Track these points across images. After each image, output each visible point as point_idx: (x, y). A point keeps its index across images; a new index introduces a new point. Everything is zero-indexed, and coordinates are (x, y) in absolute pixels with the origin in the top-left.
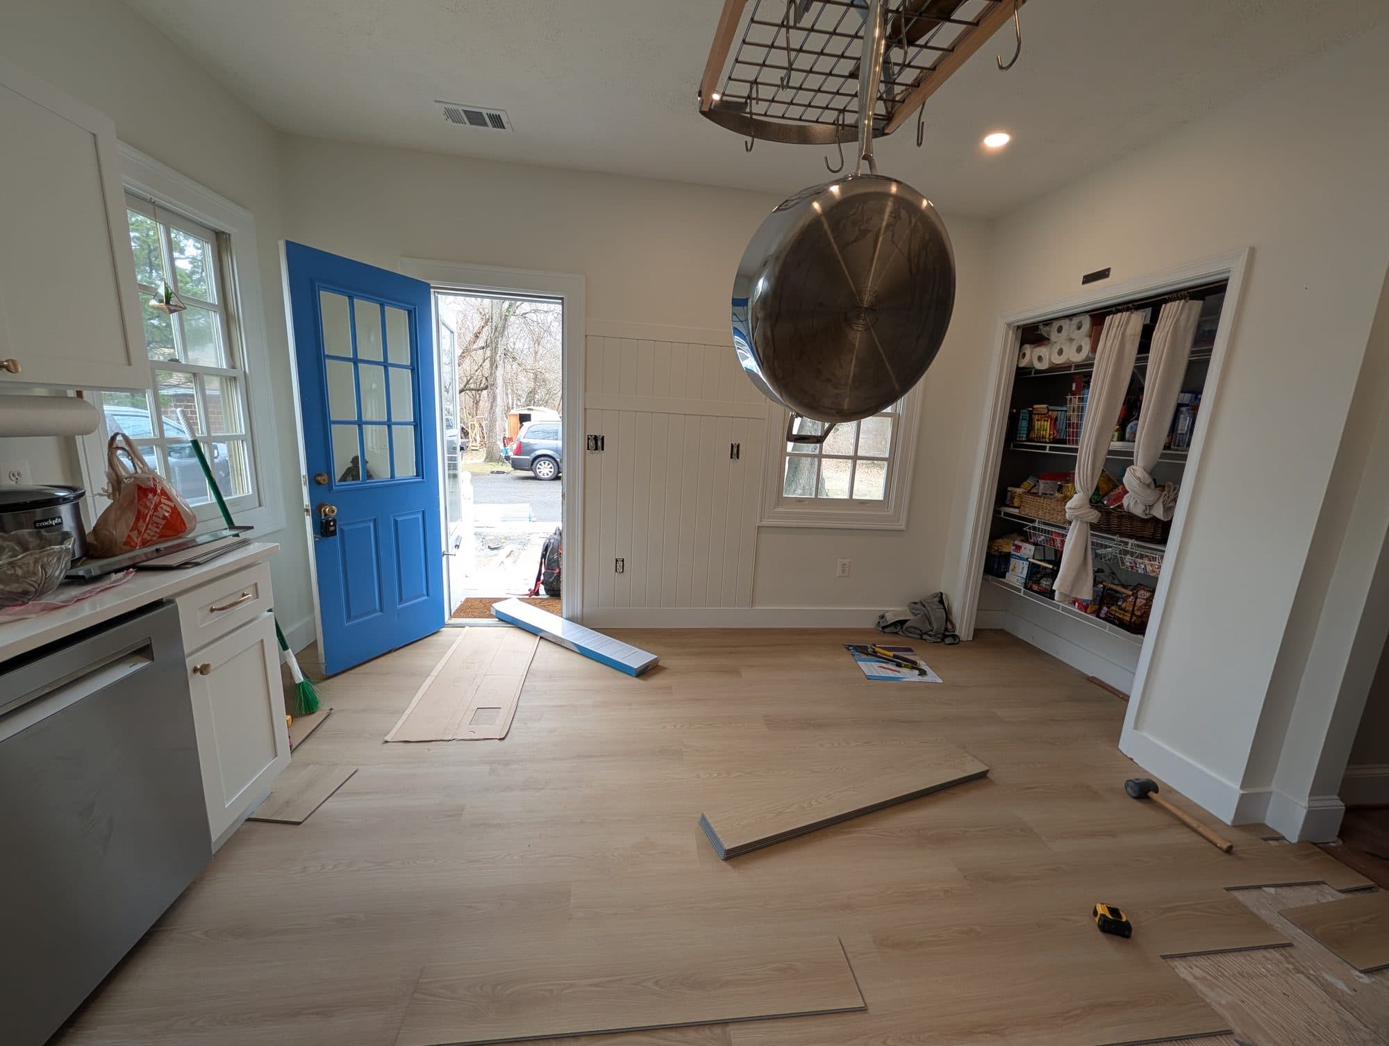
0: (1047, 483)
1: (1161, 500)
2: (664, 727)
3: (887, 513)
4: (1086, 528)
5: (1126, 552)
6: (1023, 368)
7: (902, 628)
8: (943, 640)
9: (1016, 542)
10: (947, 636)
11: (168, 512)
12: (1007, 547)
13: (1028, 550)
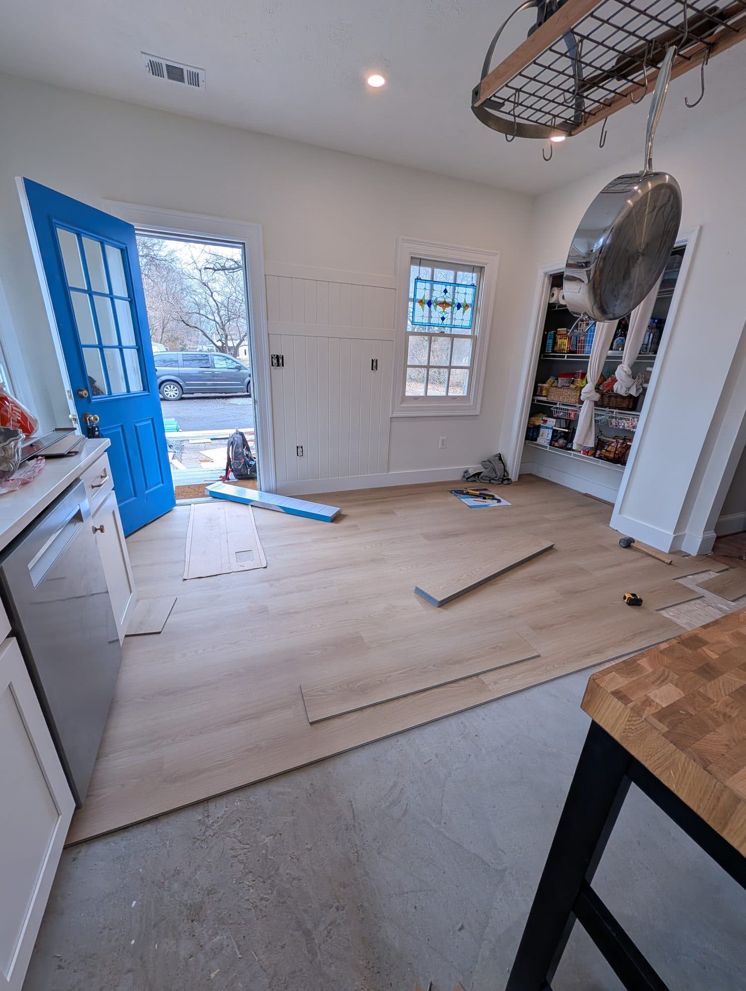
0: (563, 380)
1: (635, 384)
2: (365, 547)
3: (468, 404)
4: (593, 404)
5: (612, 417)
6: (551, 304)
7: (478, 477)
8: (502, 482)
9: (544, 418)
10: (504, 480)
11: (20, 417)
12: (538, 421)
13: (552, 422)
